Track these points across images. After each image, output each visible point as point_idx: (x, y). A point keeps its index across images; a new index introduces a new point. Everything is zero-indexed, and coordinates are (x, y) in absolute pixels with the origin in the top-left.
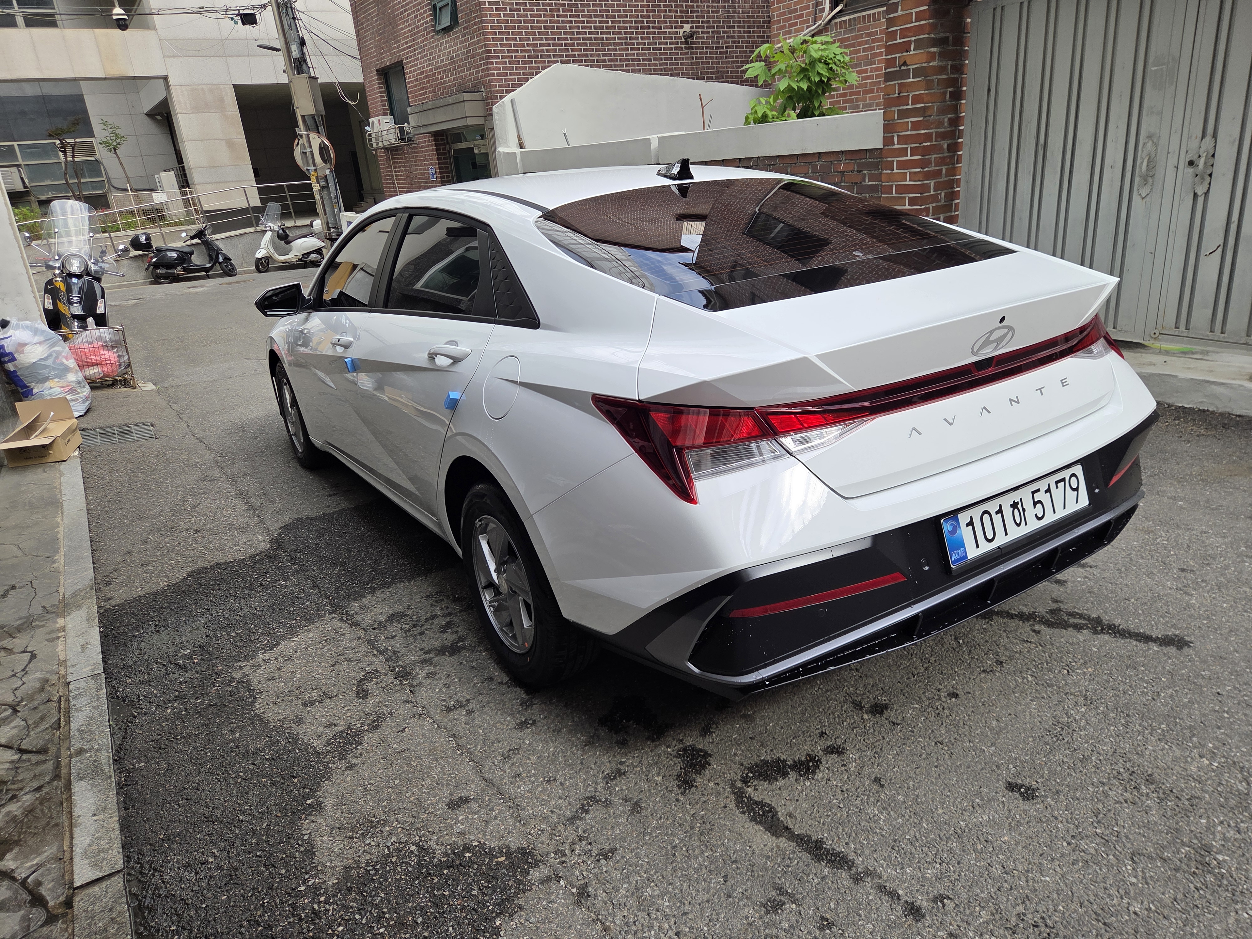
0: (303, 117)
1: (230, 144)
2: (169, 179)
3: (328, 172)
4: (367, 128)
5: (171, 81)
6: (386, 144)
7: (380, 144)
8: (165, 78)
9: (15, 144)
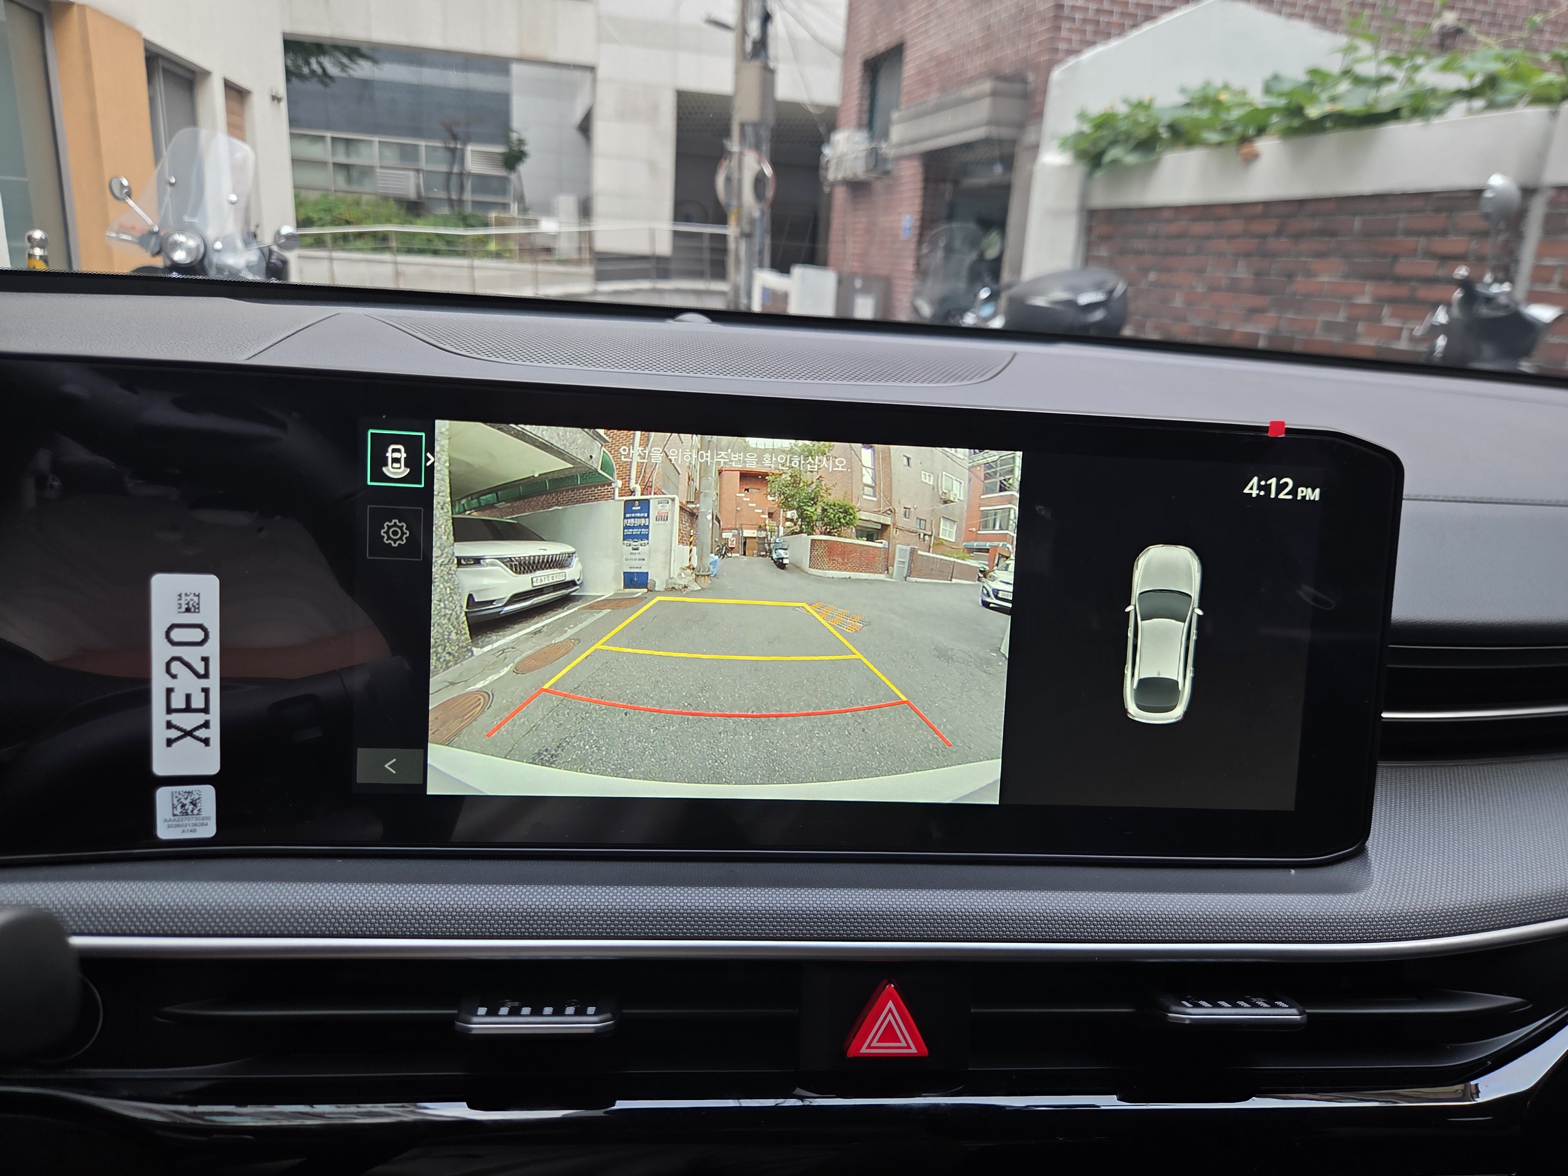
0: (742, 126)
1: (653, 168)
2: (567, 203)
3: (757, 214)
4: (827, 151)
5: (601, 73)
6: (849, 174)
7: (840, 176)
8: (592, 69)
9: (422, 143)
